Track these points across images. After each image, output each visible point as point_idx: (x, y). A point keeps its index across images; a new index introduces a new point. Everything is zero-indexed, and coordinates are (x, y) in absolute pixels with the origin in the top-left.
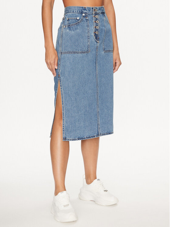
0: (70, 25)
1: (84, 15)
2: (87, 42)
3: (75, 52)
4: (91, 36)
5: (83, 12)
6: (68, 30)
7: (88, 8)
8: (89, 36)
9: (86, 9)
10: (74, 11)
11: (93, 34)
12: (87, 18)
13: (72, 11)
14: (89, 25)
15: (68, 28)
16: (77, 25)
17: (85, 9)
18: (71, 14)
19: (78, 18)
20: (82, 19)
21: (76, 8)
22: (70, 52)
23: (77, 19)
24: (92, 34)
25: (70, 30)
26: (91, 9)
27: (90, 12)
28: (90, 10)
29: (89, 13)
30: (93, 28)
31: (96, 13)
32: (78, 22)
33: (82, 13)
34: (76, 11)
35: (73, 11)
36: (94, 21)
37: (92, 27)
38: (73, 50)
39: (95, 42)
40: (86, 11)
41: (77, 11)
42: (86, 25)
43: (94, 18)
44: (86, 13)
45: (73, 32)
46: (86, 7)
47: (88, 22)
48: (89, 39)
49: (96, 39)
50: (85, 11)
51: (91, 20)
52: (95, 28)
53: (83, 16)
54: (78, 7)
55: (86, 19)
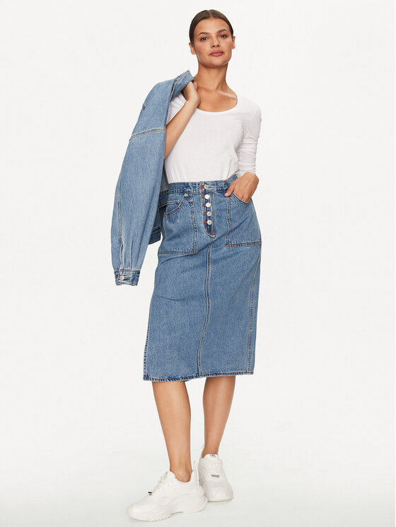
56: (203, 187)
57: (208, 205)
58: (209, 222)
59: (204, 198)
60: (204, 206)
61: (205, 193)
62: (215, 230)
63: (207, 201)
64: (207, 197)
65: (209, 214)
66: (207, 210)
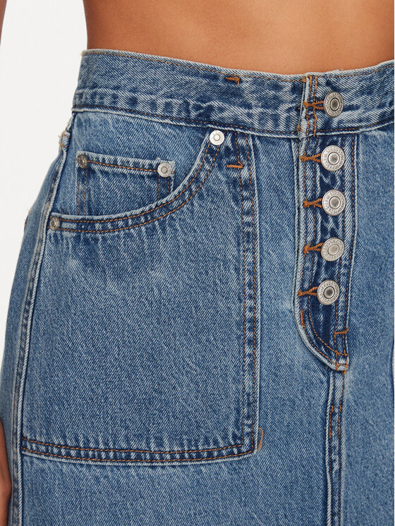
0: (92, 222)
1: (216, 138)
2: (239, 368)
3: (129, 450)
4: (277, 317)
5: (215, 116)
6: (73, 264)
7: (258, 81)
8: (253, 320)
9: (237, 94)
10: (141, 97)
11: (290, 305)
12: (245, 173)
13: (124, 95)
14: (262, 227)
15: (77, 238)
16: (151, 232)
17: (230, 88)
18: (111, 116)
19: (165, 169)
20: (196, 179)
21: (159, 75)
22: (87, 447)
23: (155, 177)
24: (288, 305)
25: (90, 261)
26: (286, 95)
27: (276, 119)
28: (278, 101)
29: (270, 125)
30: (290, 256)
31: (327, 126)
32: (166, 206)
33: (204, 122)
34: (153, 105)
35: (133, 101)
36: (301, 196)
37: (286, 244)
38: (115, 437)
39: (314, 365)
40: (240, 112)
41: (161, 102)
42: (231, 231)
43: (303, 172)
44: (237, 123)
45: (112, 287)
46: (241, 73)
47: (247, 205)
48: (252, 342)
49: (318, 345)
50: (234, 111)
51: (276, 190)
52: (314, 251)
53: (211, 150)
54: (173, 66)
55: (234, 183)
56: (316, 105)
57: (332, 202)
58: (327, 292)
59: (314, 161)
60: (314, 206)
61: (325, 136)
62: (348, 336)
63: (329, 181)
64: (332, 157)
65: (332, 250)
66: (329, 228)
